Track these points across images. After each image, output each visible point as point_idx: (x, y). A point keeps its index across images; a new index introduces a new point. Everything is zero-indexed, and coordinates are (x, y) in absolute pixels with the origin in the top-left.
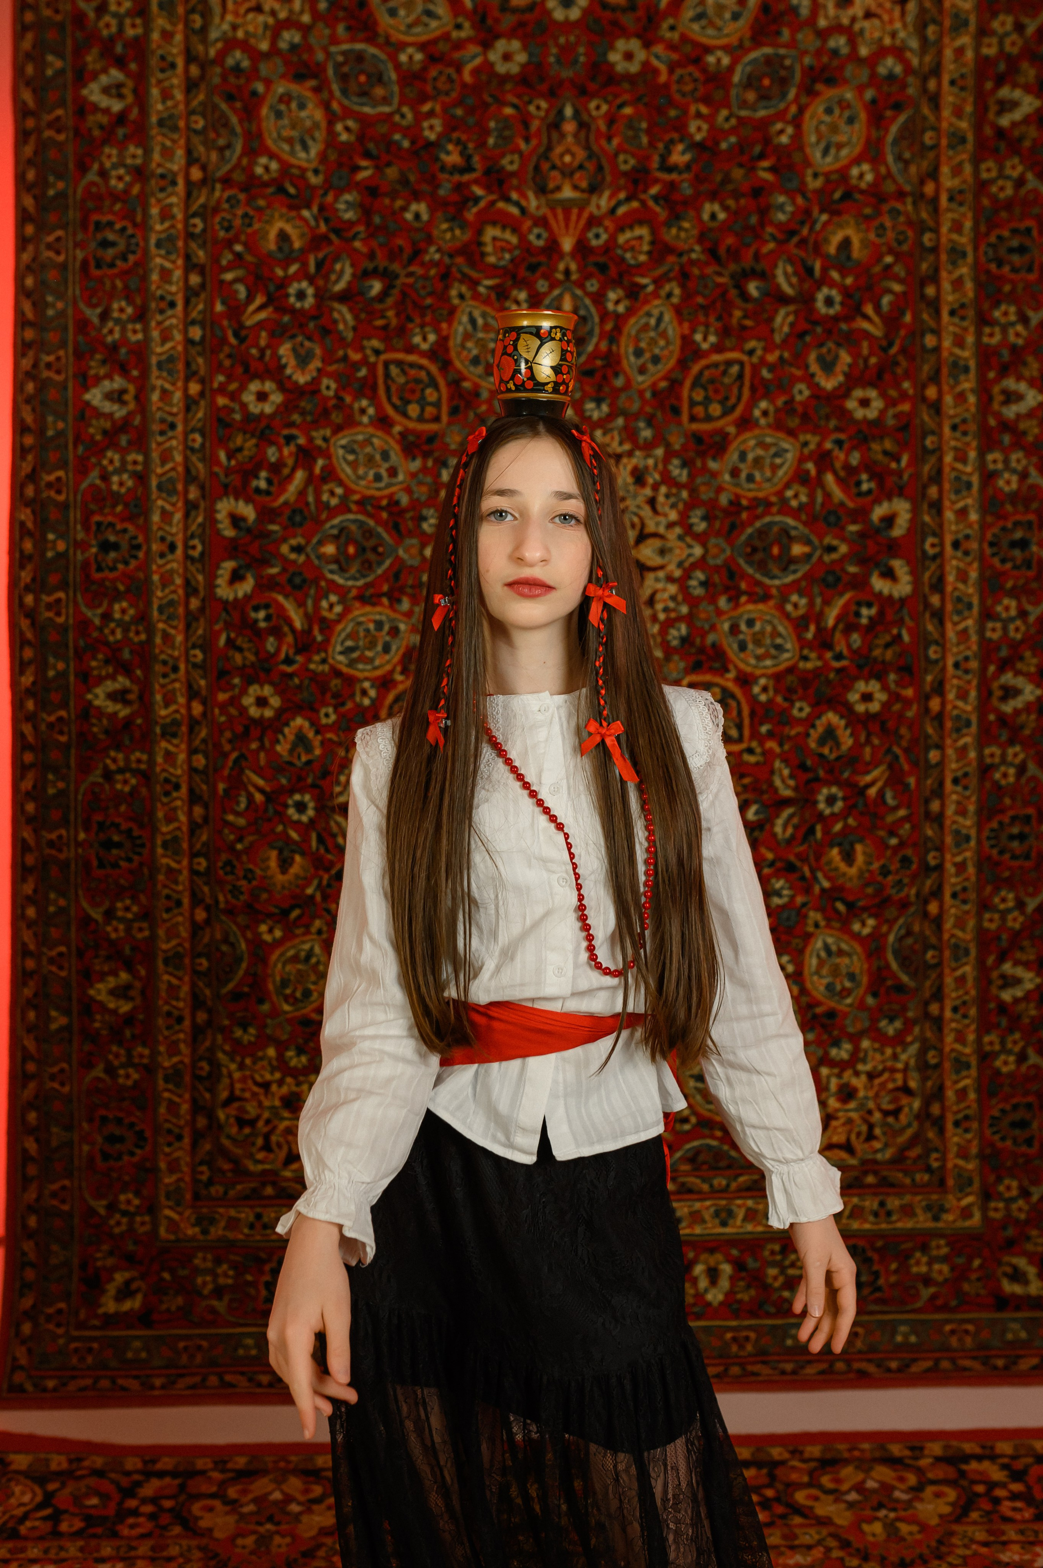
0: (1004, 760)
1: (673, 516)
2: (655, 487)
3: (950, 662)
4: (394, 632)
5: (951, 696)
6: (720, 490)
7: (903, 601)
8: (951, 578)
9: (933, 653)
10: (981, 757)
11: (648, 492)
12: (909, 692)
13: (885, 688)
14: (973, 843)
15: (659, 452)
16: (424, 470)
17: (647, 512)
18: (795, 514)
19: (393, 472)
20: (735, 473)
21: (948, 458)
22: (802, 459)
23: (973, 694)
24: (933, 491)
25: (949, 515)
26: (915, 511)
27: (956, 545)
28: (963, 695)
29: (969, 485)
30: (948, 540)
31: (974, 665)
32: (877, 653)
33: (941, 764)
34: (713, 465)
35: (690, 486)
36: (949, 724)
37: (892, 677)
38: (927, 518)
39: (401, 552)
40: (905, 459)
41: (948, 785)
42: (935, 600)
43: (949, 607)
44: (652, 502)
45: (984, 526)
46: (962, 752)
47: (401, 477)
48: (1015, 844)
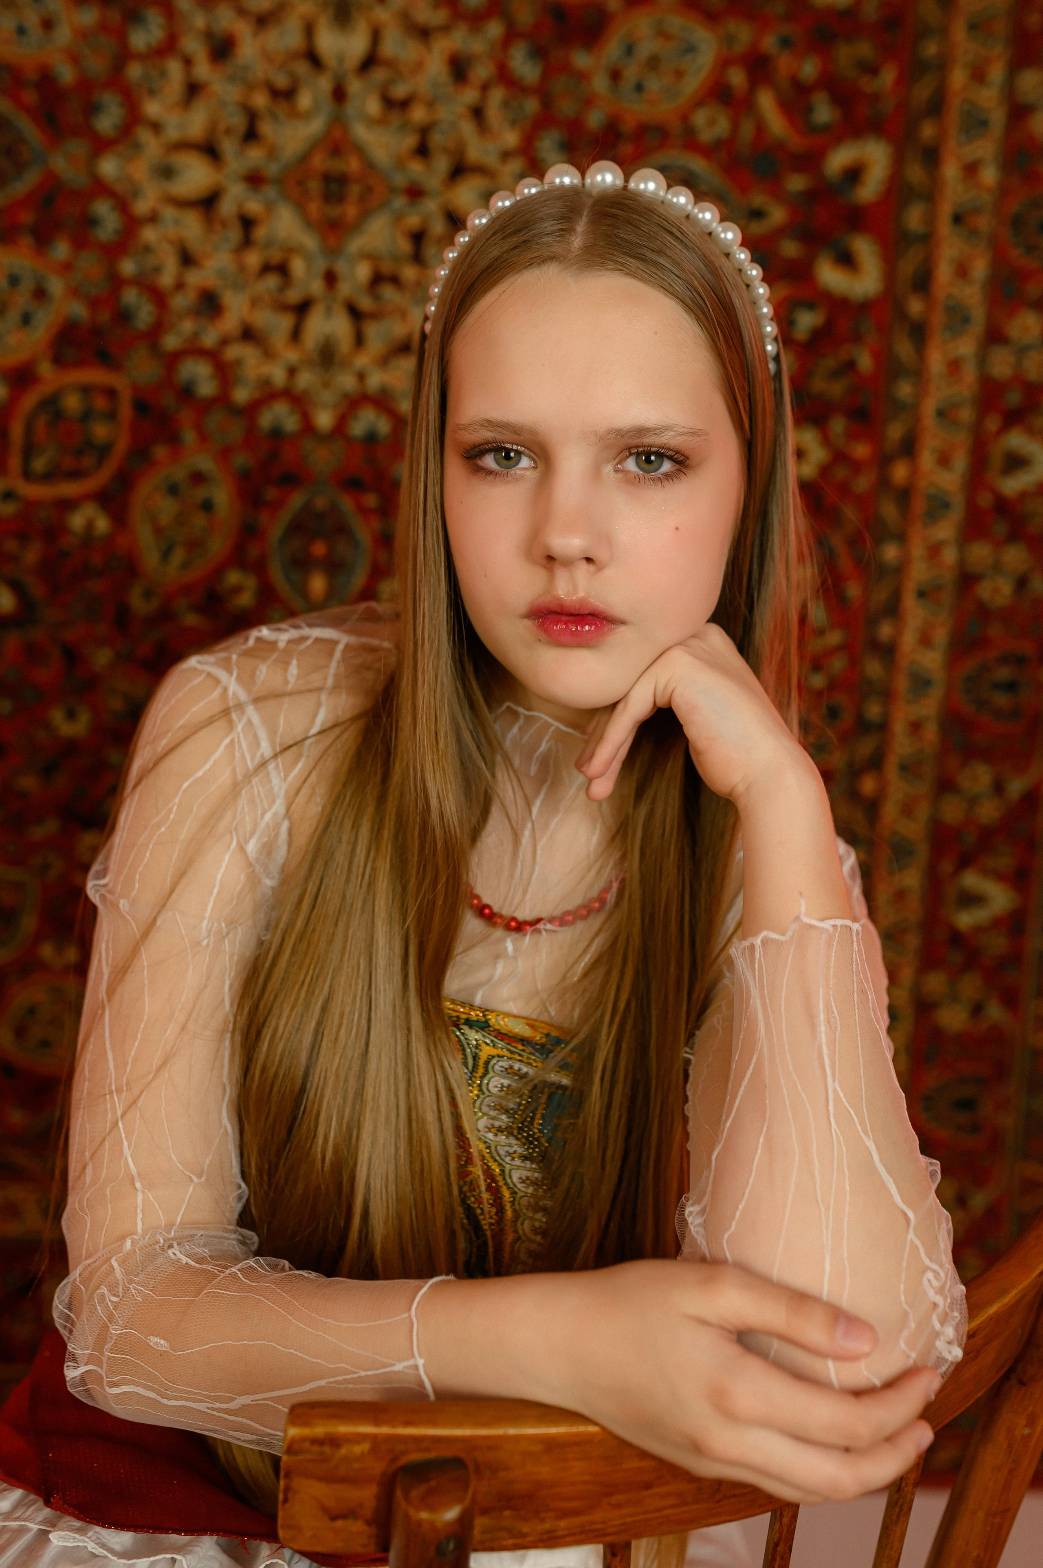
0: (997, 567)
1: (511, 139)
2: (485, 88)
3: (930, 407)
4: (40, 294)
5: (927, 459)
6: (588, 102)
7: (865, 307)
8: (944, 272)
9: (905, 390)
10: (962, 562)
11: (470, 95)
12: (861, 450)
13: (826, 440)
14: (937, 693)
15: (495, 29)
16: (104, 27)
17: (468, 128)
18: (707, 151)
19: (48, 24)
20: (616, 76)
21: (958, 77)
22: (724, 63)
23: (961, 462)
24: (928, 131)
25: (951, 171)
26: (898, 162)
27: (958, 219)
28: (944, 460)
29: (984, 124)
30: (946, 210)
31: (966, 415)
32: (819, 385)
33: (900, 569)
34: (581, 59)
35: (543, 92)
36: (919, 505)
37: (838, 425)
38: (915, 173)
39: (59, 163)
40: (888, 76)
41: (910, 601)
42: (915, 306)
43: (938, 319)
44: (477, 113)
45: (1004, 192)
46: (934, 550)
47: (64, 35)
48: (1002, 700)
